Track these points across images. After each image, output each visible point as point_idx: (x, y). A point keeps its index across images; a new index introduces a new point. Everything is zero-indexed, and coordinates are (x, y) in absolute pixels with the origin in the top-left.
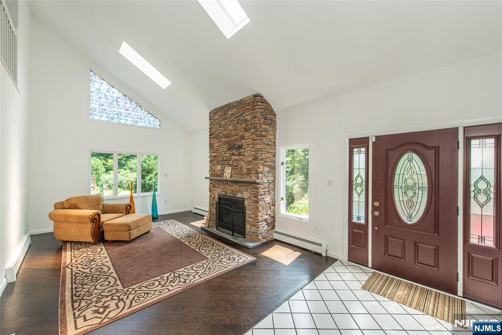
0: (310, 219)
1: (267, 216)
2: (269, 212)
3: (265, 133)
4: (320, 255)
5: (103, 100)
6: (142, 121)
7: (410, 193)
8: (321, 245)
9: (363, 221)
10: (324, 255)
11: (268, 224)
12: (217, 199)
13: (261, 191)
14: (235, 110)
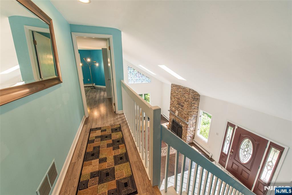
0: (208, 142)
1: (191, 135)
2: (192, 133)
3: (194, 105)
4: (209, 156)
5: (132, 76)
6: (144, 81)
7: (246, 150)
8: (210, 154)
9: (226, 153)
10: (210, 157)
11: (191, 137)
12: (172, 119)
13: (189, 126)
14: (181, 90)
